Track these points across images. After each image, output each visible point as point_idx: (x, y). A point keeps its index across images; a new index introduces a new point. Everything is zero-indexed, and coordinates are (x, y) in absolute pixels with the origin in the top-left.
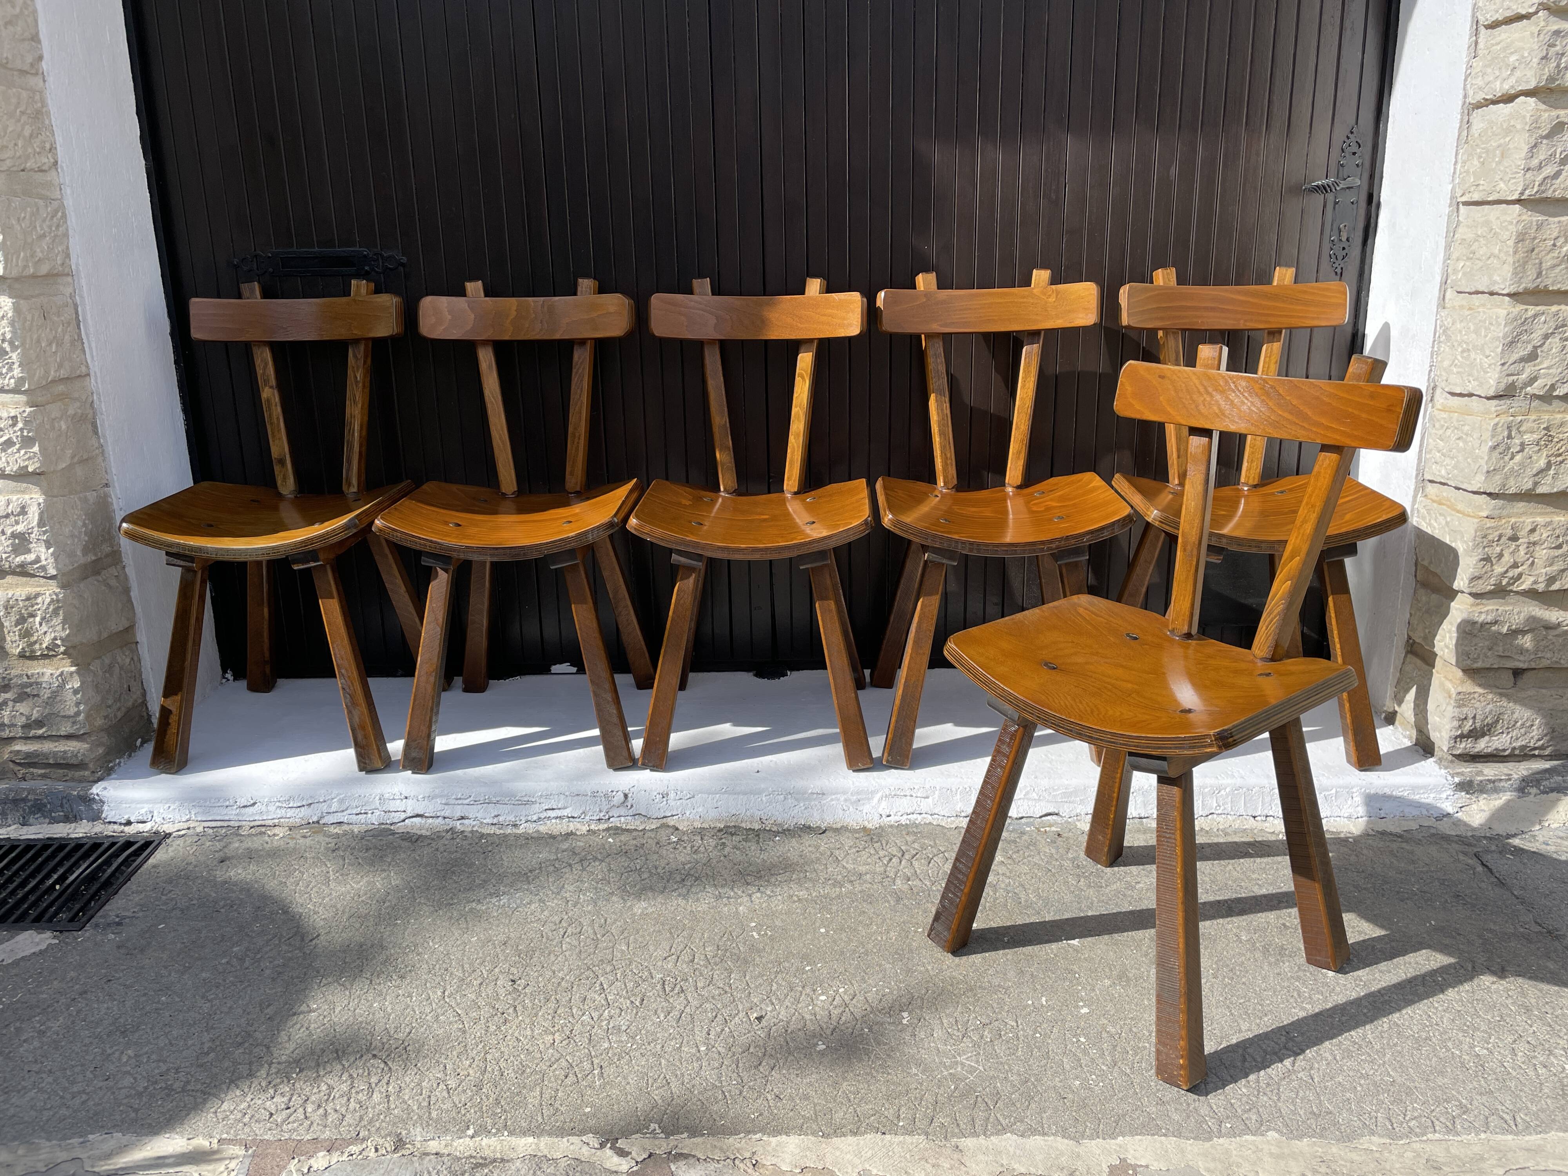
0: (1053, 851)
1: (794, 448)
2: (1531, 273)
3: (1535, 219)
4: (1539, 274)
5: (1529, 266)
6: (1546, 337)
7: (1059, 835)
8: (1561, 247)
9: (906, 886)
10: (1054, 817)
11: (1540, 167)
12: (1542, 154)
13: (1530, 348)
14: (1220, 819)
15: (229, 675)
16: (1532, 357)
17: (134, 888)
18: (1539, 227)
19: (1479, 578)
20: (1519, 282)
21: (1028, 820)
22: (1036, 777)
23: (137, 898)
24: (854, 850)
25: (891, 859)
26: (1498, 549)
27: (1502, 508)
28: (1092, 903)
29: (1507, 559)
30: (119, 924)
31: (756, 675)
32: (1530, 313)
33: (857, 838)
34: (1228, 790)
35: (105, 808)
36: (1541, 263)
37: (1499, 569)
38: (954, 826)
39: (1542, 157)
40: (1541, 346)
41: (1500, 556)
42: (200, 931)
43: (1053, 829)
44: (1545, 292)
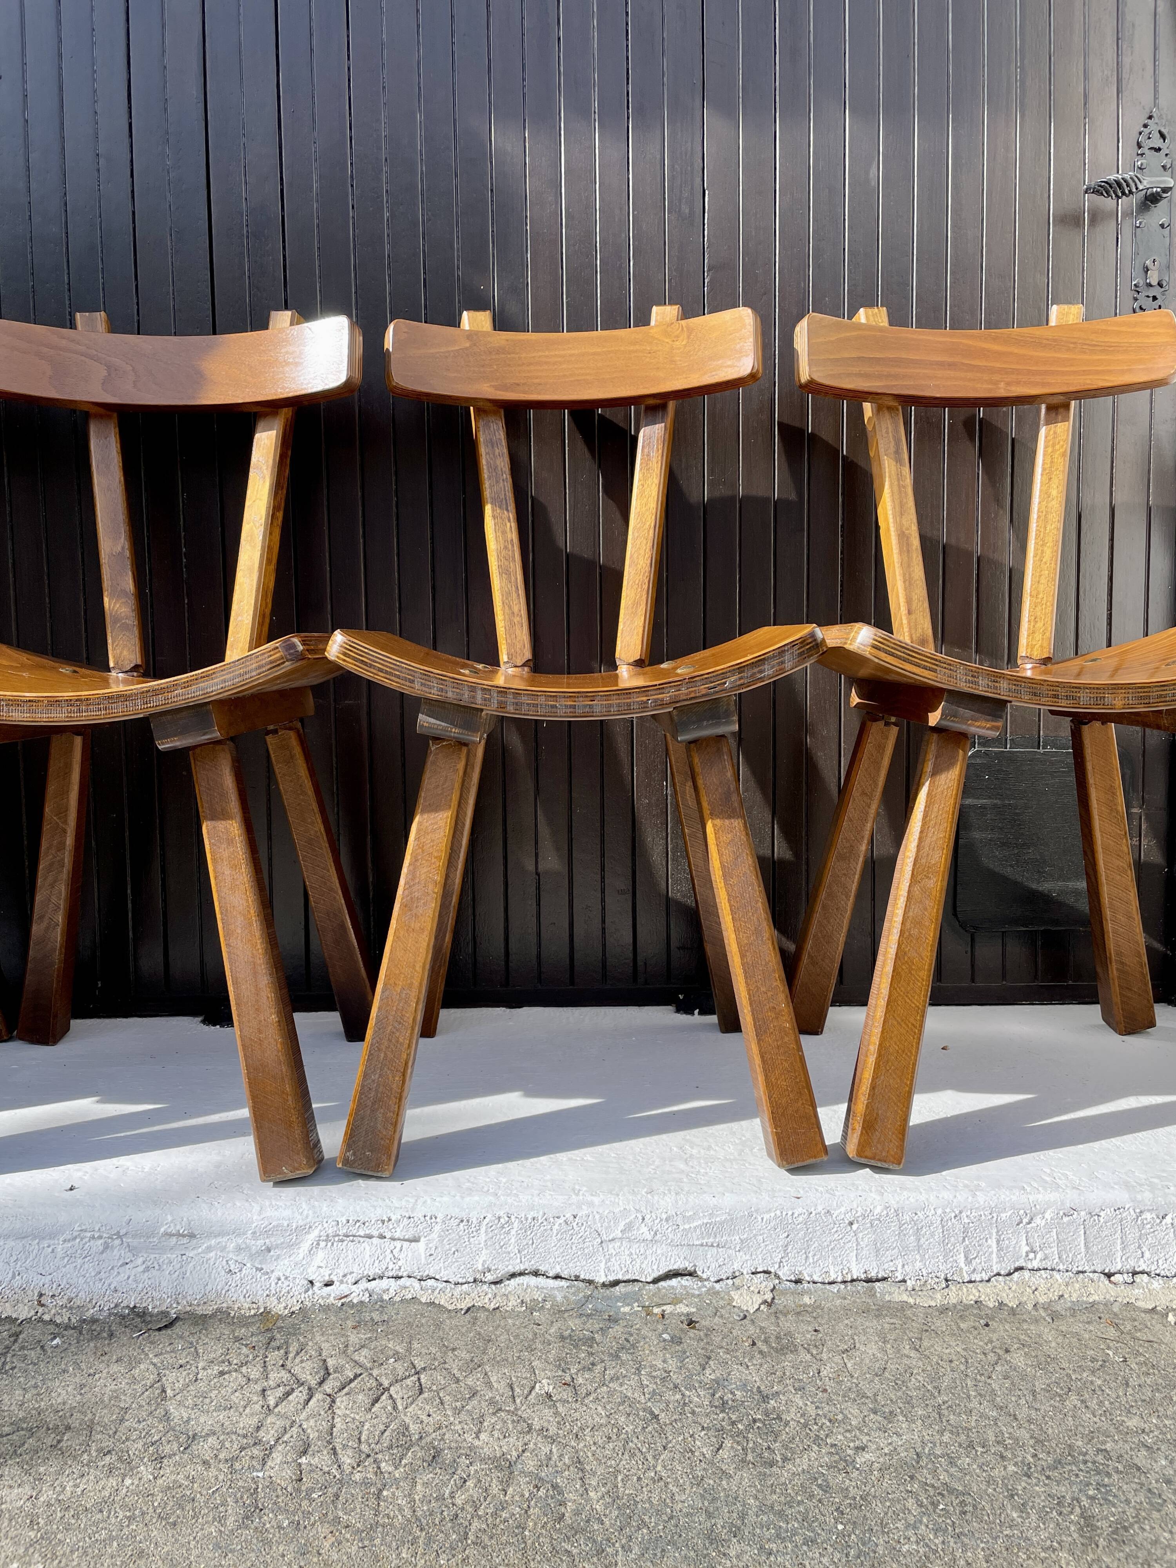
0: (672, 1364)
7: (691, 1323)
9: (289, 1473)
10: (685, 1281)
14: (1039, 1280)
21: (630, 1288)
22: (651, 1192)
24: (216, 1369)
25: (288, 1394)
28: (743, 1516)
31: (203, 1022)
33: (238, 1339)
34: (1048, 1215)
38: (464, 1306)
43: (682, 1308)
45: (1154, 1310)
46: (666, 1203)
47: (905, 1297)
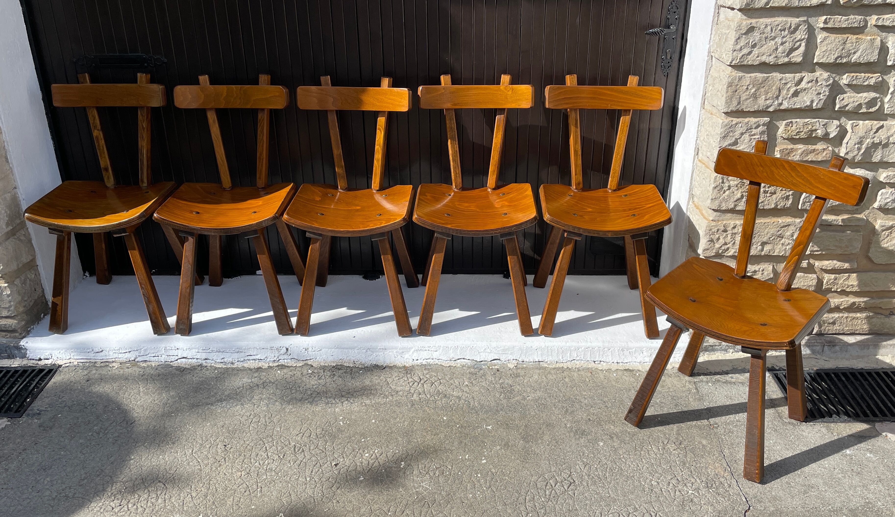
0: (493, 379)
1: (376, 167)
2: (735, 103)
3: (738, 75)
4: (739, 103)
5: (734, 99)
6: (742, 134)
7: (498, 370)
8: (751, 89)
9: (418, 398)
10: (498, 361)
11: (741, 49)
12: (742, 43)
13: (734, 139)
14: (578, 363)
15: (87, 274)
16: (735, 143)
17: (45, 395)
18: (740, 79)
19: (708, 249)
20: (729, 107)
21: (485, 362)
22: (490, 341)
23: (47, 400)
24: (397, 378)
25: (414, 383)
26: (717, 236)
27: (719, 216)
28: (503, 407)
29: (721, 241)
30: (39, 414)
31: (364, 278)
32: (734, 123)
33: (400, 372)
34: (583, 348)
35: (28, 352)
36: (740, 98)
37: (717, 246)
38: (448, 365)
39: (742, 45)
40: (739, 138)
41: (718, 239)
42: (78, 418)
43: (496, 367)
44: (742, 112)
45: (602, 370)
46: (494, 344)
47: (546, 366)
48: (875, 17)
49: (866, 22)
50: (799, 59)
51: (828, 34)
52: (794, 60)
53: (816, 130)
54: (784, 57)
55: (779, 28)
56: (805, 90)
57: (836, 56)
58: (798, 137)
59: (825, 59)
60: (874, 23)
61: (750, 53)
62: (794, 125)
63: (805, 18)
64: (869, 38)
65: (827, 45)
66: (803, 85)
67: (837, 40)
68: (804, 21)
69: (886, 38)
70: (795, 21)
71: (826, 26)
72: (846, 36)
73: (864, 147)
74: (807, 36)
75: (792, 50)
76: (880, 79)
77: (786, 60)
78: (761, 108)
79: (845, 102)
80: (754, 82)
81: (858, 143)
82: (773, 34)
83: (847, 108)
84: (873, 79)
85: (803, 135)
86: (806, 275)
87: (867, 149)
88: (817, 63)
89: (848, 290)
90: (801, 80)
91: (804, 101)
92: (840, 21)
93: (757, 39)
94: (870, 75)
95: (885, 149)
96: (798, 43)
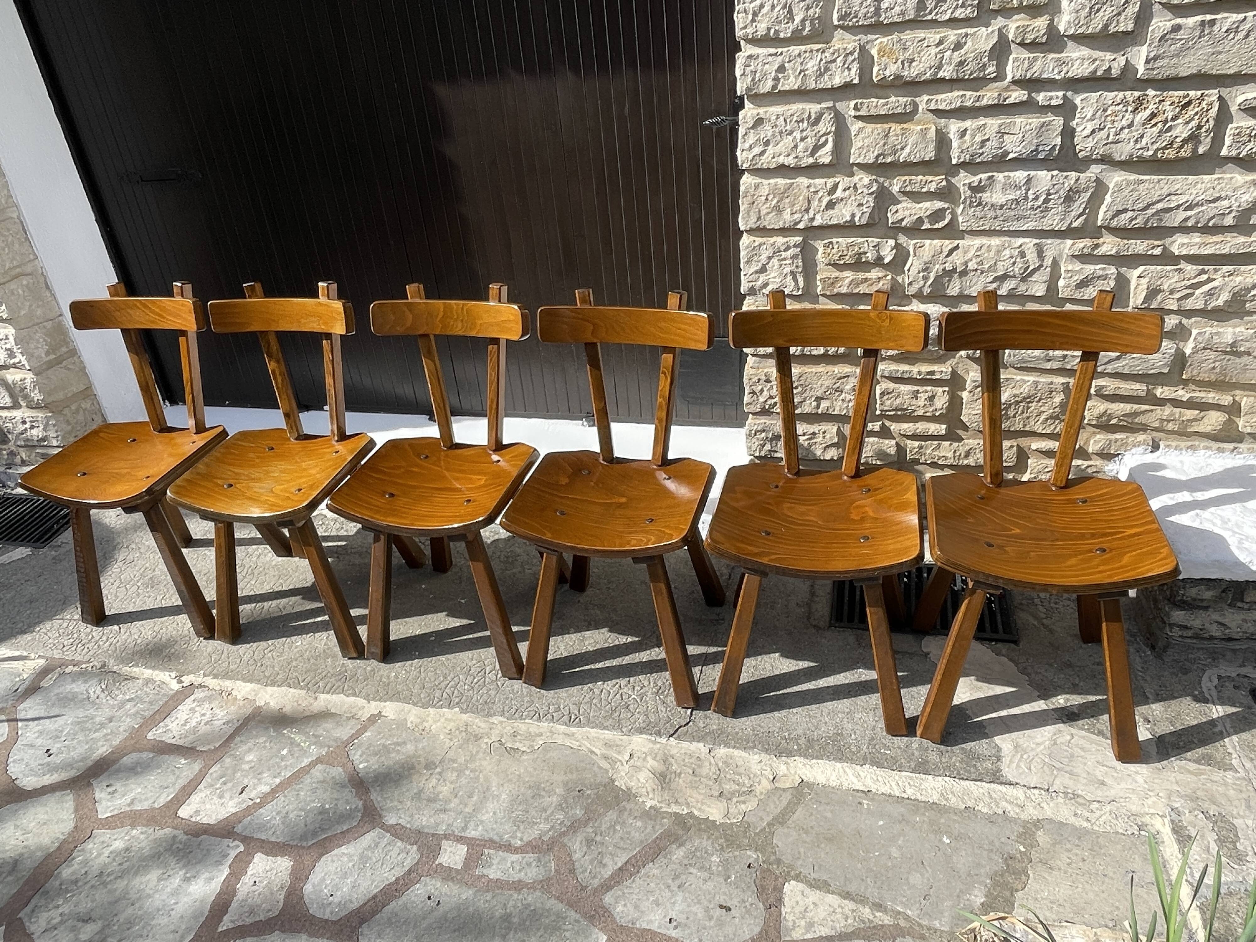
2: (753, 217)
3: (754, 181)
4: (759, 218)
5: (752, 214)
6: (770, 258)
8: (772, 200)
11: (750, 148)
12: (753, 139)
13: (760, 265)
15: (167, 403)
16: (763, 270)
18: (757, 187)
20: (746, 224)
26: (760, 387)
27: (760, 362)
29: (765, 394)
30: (58, 547)
32: (757, 244)
36: (759, 211)
37: (762, 399)
39: (751, 142)
40: (768, 263)
41: (762, 391)
44: (765, 228)
48: (925, 98)
49: (916, 106)
50: (827, 160)
51: (864, 124)
52: (822, 161)
53: (865, 253)
54: (807, 157)
55: (795, 119)
56: (842, 200)
57: (876, 153)
58: (842, 262)
59: (862, 158)
60: (925, 106)
61: (762, 153)
62: (836, 247)
63: (830, 104)
64: (920, 127)
65: (863, 139)
66: (839, 193)
67: (876, 132)
68: (828, 108)
69: (946, 126)
70: (814, 108)
71: (858, 114)
72: (886, 126)
73: (932, 276)
74: (833, 129)
75: (817, 148)
76: (944, 183)
77: (811, 160)
78: (787, 225)
79: (899, 216)
80: (774, 191)
81: (923, 271)
82: (788, 127)
83: (904, 224)
84: (934, 182)
85: (848, 260)
86: (881, 441)
87: (937, 278)
88: (854, 164)
89: (940, 462)
90: (836, 186)
91: (843, 215)
92: (876, 106)
93: (769, 134)
94: (930, 178)
95: (964, 278)
96: (823, 139)
